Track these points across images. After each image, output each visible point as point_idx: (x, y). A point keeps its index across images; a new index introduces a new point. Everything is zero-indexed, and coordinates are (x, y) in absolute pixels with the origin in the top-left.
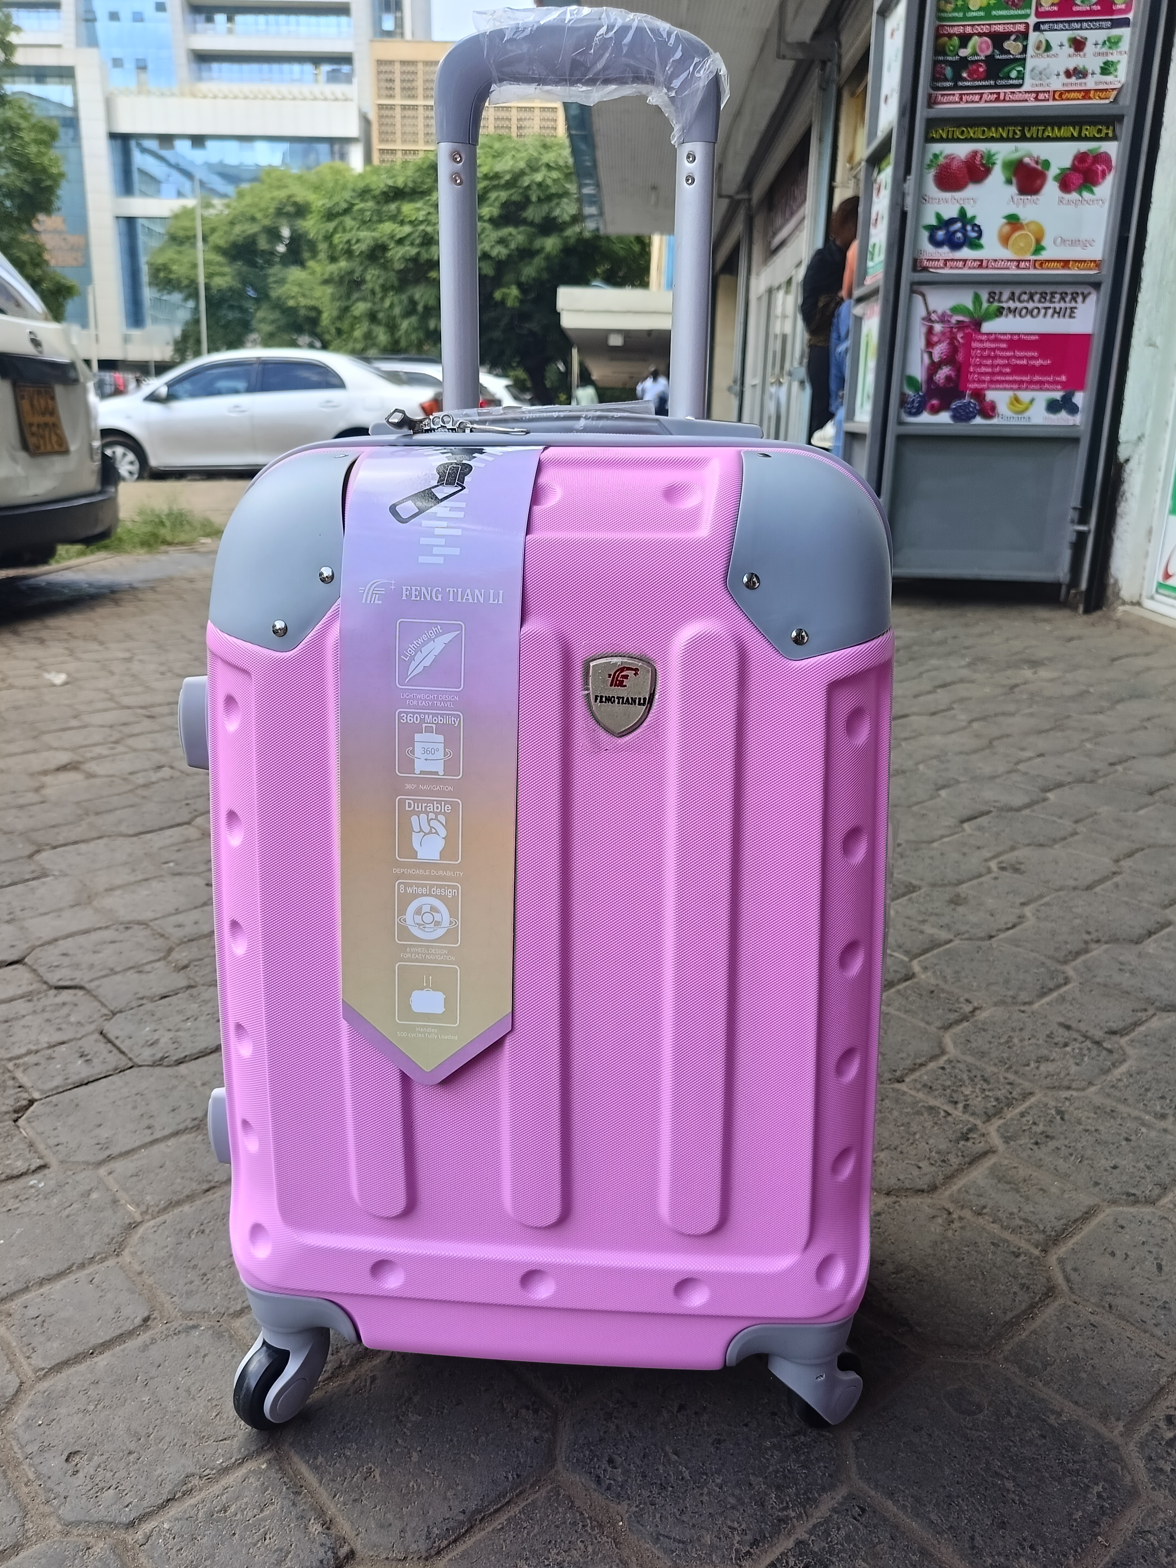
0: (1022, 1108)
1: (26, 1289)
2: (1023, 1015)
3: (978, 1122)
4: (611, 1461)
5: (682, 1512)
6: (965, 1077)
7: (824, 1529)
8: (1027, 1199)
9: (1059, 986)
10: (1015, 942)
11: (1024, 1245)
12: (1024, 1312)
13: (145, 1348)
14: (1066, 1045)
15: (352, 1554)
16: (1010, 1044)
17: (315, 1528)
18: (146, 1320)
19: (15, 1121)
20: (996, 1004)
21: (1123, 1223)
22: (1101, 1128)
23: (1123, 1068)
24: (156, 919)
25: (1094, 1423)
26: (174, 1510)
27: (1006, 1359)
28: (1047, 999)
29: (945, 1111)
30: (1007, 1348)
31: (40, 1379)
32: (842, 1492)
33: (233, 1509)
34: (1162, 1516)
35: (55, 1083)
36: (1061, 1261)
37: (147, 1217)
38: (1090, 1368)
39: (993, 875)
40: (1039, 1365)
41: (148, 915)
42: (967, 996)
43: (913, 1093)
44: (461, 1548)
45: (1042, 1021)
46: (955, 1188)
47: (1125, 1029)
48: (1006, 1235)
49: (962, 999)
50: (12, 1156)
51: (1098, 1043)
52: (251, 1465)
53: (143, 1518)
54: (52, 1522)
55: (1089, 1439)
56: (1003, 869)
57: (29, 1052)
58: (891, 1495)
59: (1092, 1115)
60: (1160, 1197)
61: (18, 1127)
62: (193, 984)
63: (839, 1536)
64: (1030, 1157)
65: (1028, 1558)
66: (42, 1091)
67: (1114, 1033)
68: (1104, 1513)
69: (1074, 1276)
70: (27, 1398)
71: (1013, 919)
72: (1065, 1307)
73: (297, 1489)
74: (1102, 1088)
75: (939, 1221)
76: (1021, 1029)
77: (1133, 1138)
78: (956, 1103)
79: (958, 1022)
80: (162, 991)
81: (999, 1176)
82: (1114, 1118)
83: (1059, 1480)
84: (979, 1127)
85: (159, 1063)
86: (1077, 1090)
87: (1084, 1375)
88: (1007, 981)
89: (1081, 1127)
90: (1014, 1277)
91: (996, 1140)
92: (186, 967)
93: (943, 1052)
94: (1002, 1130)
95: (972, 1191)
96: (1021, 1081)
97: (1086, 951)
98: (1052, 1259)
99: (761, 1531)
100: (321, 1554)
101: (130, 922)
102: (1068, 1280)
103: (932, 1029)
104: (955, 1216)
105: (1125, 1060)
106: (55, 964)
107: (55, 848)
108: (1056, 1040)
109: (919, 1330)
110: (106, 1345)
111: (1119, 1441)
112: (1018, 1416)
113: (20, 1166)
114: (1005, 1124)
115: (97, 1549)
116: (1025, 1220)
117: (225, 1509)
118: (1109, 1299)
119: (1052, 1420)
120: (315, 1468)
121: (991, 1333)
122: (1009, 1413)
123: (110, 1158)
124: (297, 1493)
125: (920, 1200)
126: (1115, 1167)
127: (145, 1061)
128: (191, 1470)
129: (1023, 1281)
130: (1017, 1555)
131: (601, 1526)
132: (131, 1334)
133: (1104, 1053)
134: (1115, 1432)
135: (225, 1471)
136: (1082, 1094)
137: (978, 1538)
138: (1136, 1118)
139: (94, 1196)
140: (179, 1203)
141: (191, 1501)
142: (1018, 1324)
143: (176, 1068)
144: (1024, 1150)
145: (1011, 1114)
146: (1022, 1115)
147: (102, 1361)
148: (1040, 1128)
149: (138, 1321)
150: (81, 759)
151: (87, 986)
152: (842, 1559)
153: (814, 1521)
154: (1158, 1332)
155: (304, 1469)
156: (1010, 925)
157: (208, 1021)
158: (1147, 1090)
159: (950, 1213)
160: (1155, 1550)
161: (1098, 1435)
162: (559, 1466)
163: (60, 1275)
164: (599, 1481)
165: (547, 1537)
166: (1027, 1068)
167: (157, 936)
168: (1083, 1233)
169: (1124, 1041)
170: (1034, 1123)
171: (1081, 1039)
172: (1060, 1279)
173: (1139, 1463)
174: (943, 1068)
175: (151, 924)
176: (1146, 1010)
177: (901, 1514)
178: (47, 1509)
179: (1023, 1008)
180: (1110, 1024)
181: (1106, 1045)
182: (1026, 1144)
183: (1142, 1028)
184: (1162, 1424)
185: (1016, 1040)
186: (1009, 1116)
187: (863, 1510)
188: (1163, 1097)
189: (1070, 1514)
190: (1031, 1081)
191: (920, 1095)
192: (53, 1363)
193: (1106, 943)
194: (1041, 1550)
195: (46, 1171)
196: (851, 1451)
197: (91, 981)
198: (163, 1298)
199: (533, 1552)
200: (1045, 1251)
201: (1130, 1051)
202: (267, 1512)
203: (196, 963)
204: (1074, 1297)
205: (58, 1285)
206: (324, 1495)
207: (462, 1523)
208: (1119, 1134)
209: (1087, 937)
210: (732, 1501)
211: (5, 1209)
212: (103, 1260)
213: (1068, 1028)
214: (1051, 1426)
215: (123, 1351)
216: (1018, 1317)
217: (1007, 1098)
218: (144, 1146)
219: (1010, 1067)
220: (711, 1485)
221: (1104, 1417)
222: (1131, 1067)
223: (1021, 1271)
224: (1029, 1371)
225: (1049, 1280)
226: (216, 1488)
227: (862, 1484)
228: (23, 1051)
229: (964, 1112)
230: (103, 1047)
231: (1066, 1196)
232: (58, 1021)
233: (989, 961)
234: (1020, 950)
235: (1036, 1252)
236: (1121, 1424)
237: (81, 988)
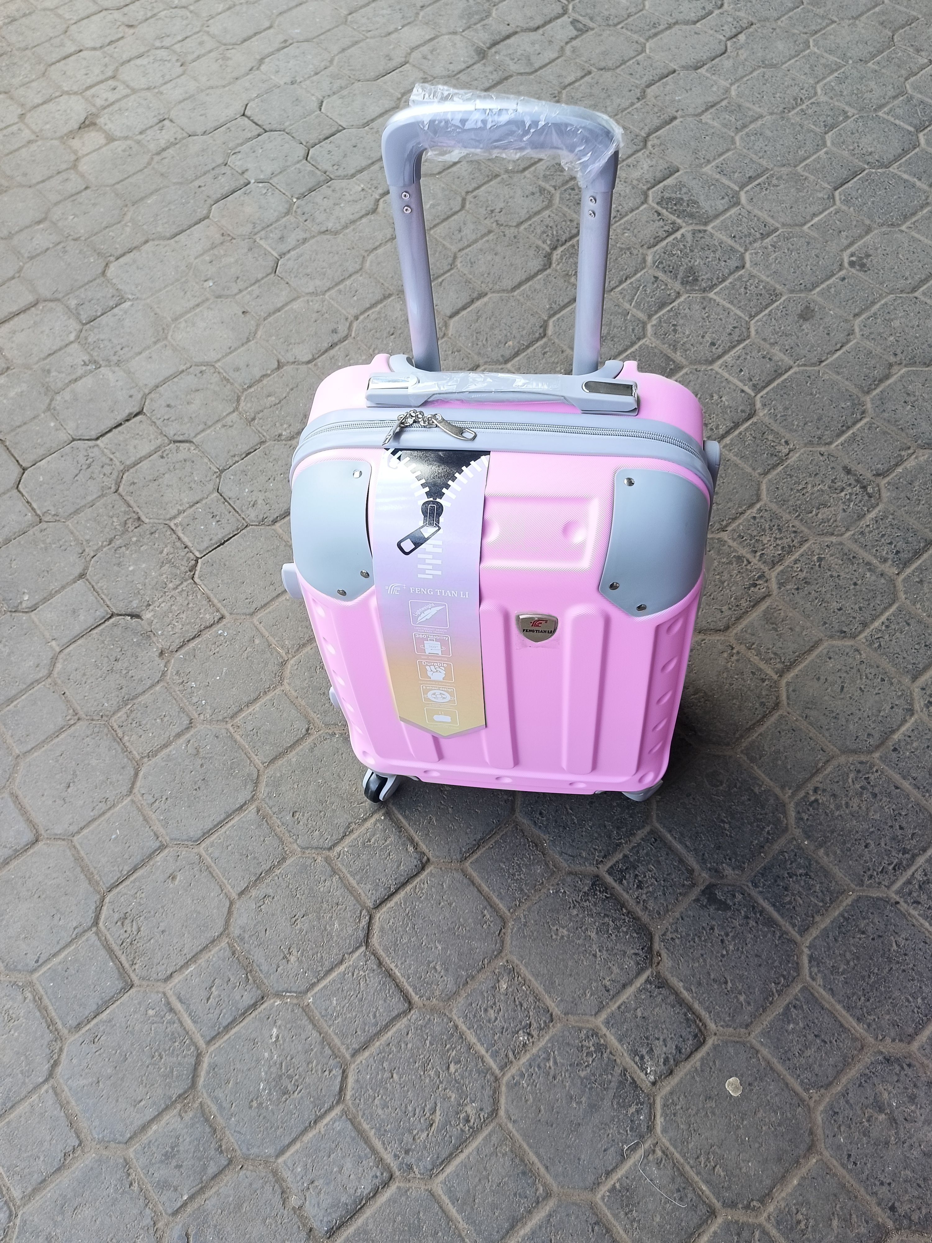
0: (796, 555)
1: (241, 710)
2: (821, 458)
3: (766, 569)
4: (541, 814)
5: (573, 841)
6: (767, 527)
7: (636, 849)
8: (780, 636)
9: (854, 424)
10: (837, 368)
11: (770, 672)
12: (758, 721)
13: (312, 750)
14: (842, 490)
15: (428, 859)
16: (805, 491)
17: (411, 849)
18: (308, 730)
19: (193, 578)
20: (806, 445)
21: (831, 654)
22: (842, 574)
23: (872, 515)
24: (219, 360)
25: (777, 791)
26: (348, 841)
27: (742, 752)
28: (842, 439)
29: (748, 560)
30: (744, 745)
31: (266, 768)
32: (647, 829)
33: (373, 841)
34: (795, 843)
35: (205, 544)
36: (788, 684)
37: (290, 656)
38: (783, 758)
39: (842, 273)
40: (758, 756)
41: (212, 356)
42: (788, 436)
43: (730, 542)
44: (475, 856)
45: (832, 465)
46: (740, 627)
47: (888, 471)
48: (762, 665)
49: (783, 440)
50: (202, 611)
51: (864, 488)
52: (376, 816)
53: (335, 845)
54: (295, 846)
55: (772, 801)
56: (852, 264)
57: (180, 513)
58: (670, 831)
59: (840, 562)
60: (860, 633)
61: (195, 583)
62: (264, 439)
63: (643, 853)
64: (790, 601)
65: (727, 864)
66: (200, 551)
67: (878, 475)
68: (768, 842)
69: (793, 695)
70: (264, 780)
71: (841, 337)
72: (781, 717)
73: (400, 828)
74: (853, 535)
75: (725, 655)
76: (816, 475)
77: (859, 582)
78: (756, 552)
79: (774, 467)
80: (245, 448)
81: (769, 618)
82: (853, 564)
83: (751, 824)
84: (766, 574)
85: (262, 522)
86: (838, 535)
87: (780, 762)
88: (819, 419)
89: (830, 573)
90: (758, 697)
91: (774, 585)
92: (254, 419)
93: (758, 500)
94: (779, 577)
95: (749, 631)
96: (803, 528)
97: (887, 377)
98: (784, 682)
99: (608, 850)
100: (415, 863)
101: (202, 364)
102: (788, 698)
103: (756, 474)
104: (735, 651)
105: (878, 505)
106: (166, 417)
107: (117, 259)
108: (836, 486)
109: (700, 734)
110: (292, 747)
111: (787, 800)
112: (740, 788)
113: (209, 618)
114: (782, 571)
115: (319, 861)
116: (775, 654)
117: (369, 841)
118: (807, 711)
119: (757, 790)
120: (406, 817)
121: (737, 735)
122: (735, 786)
123: (257, 610)
124: (400, 832)
125: (718, 638)
126: (840, 609)
127: (253, 521)
128: (350, 820)
129: (764, 700)
130: (723, 863)
131: (536, 845)
132: (302, 738)
133: (866, 498)
134: (786, 795)
135: (365, 820)
136: (839, 539)
137: (706, 855)
138: (868, 564)
139: (257, 641)
140: (304, 645)
141: (353, 836)
142: (753, 728)
143: (273, 527)
144: (789, 595)
145: (789, 560)
146: (796, 561)
147: (292, 756)
148: (802, 575)
149: (304, 731)
150: (94, 110)
151: (194, 440)
152: (643, 865)
153: (633, 844)
154: (827, 735)
155: (400, 817)
156: (839, 346)
157: (282, 481)
158: (883, 536)
159: (733, 648)
160: (786, 861)
161: (777, 798)
162: (517, 814)
163: (256, 700)
164: (535, 824)
165: (513, 852)
166: (810, 515)
167: (225, 382)
168: (807, 662)
169: (883, 482)
170: (801, 570)
171: (854, 483)
172: (784, 697)
173: (792, 814)
174: (754, 518)
175: (217, 365)
176: (909, 448)
177: (673, 841)
178: (291, 840)
179: (823, 449)
180: (879, 466)
181: (870, 490)
182: (791, 589)
183: (900, 470)
184: (811, 792)
185: (810, 486)
186: (786, 564)
187: (656, 840)
188: (891, 543)
189: (752, 842)
190: (809, 528)
191: (734, 544)
192: (270, 759)
193: (906, 366)
194: (733, 860)
195: (224, 621)
196: (655, 807)
197: (195, 436)
198: (313, 715)
199: (507, 859)
200: (781, 676)
201: (885, 494)
202: (388, 842)
203: (260, 415)
204: (789, 709)
205: (257, 706)
206: (412, 832)
207: (475, 845)
208: (851, 579)
209: (892, 359)
210: (596, 835)
211: (211, 653)
212: (275, 688)
213: (848, 472)
214: (755, 794)
215: (302, 750)
216: (754, 724)
217: (789, 546)
218: (273, 599)
219: (799, 515)
220: (587, 826)
221: (783, 787)
222: (879, 511)
223: (764, 693)
224: (752, 760)
225: (778, 697)
226: (363, 829)
227: (658, 825)
228: (176, 512)
229: (759, 561)
230: (223, 508)
231: (804, 633)
232: (187, 479)
233: (811, 394)
234: (839, 377)
235: (775, 677)
236: (790, 791)
237: (191, 442)
